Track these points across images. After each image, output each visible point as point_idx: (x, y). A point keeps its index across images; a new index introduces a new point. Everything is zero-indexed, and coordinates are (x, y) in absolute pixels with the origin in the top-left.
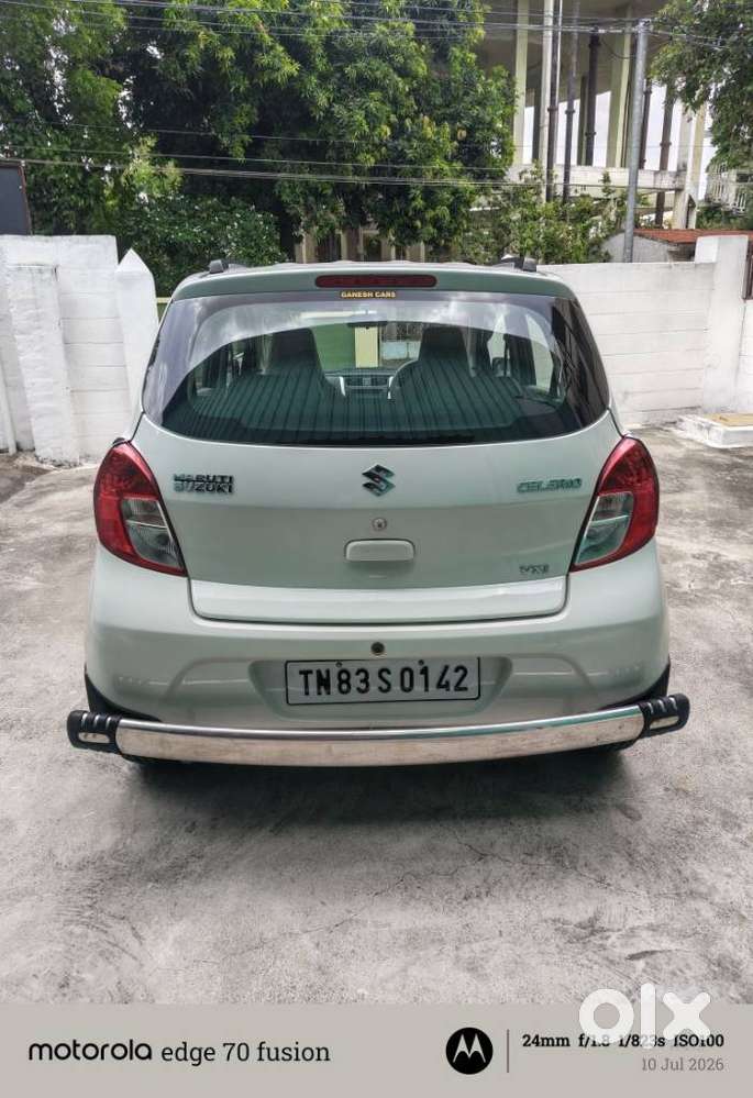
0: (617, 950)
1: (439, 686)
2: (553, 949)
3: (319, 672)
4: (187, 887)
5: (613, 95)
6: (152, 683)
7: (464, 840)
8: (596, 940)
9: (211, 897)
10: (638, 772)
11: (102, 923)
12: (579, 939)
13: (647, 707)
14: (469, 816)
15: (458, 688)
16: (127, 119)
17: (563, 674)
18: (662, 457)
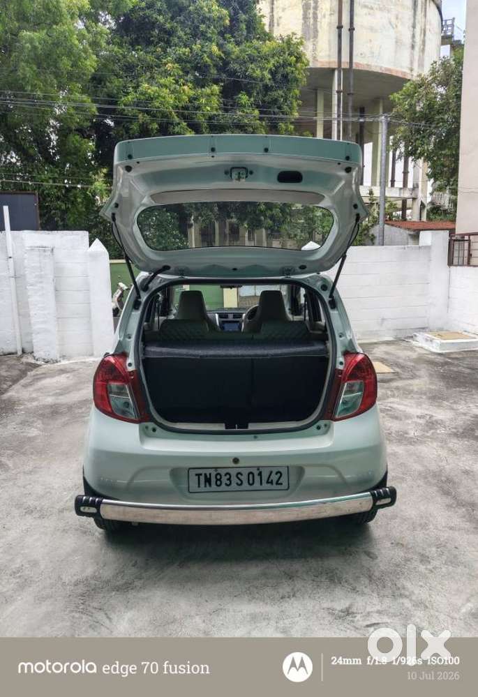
0: (361, 623)
1: (268, 482)
2: (326, 622)
3: (205, 474)
4: (135, 594)
5: (374, 144)
6: (118, 481)
7: (283, 569)
8: (350, 618)
9: (147, 599)
10: (377, 535)
11: (89, 612)
12: (340, 617)
13: (374, 493)
14: (285, 557)
15: (277, 483)
16: (92, 160)
17: (331, 476)
18: (404, 358)
